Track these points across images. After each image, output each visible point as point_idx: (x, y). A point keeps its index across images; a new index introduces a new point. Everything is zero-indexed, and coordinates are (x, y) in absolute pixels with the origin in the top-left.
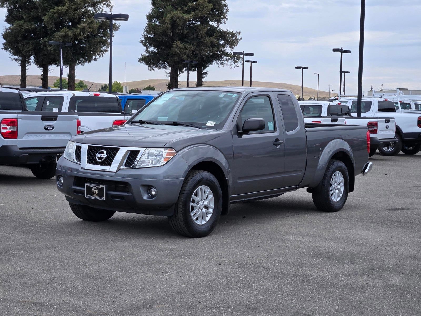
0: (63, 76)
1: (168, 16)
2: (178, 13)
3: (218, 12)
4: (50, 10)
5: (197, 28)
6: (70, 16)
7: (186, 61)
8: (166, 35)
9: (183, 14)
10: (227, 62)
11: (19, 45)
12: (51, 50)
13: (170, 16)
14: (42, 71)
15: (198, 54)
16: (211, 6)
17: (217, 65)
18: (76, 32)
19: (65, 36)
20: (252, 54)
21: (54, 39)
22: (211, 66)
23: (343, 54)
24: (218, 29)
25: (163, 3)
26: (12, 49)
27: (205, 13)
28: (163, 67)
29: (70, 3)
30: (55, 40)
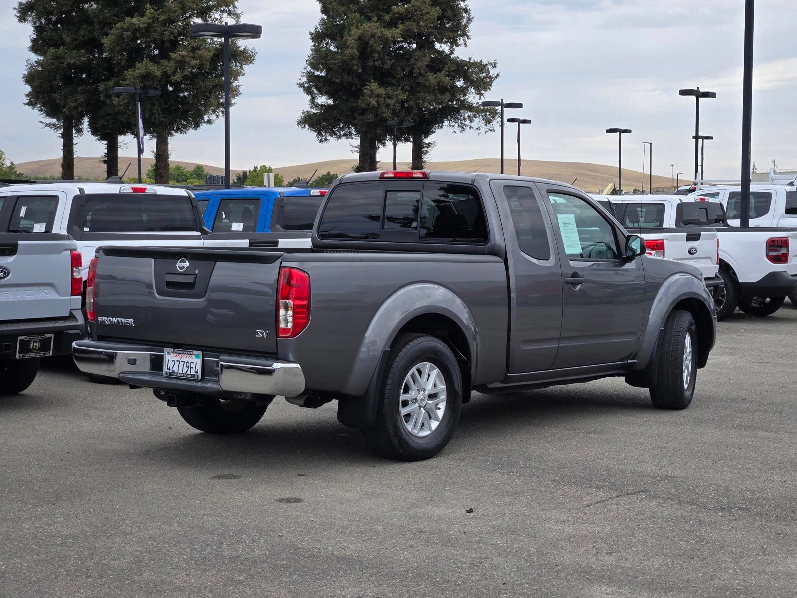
0: (144, 156)
1: (352, 33)
2: (372, 27)
3: (452, 24)
4: (115, 25)
5: (411, 56)
6: (156, 36)
7: (390, 122)
8: (350, 71)
9: (383, 29)
10: (471, 122)
11: (57, 96)
12: (120, 105)
13: (355, 32)
14: (105, 146)
15: (413, 107)
16: (436, 11)
17: (451, 129)
18: (168, 68)
19: (147, 76)
20: (519, 105)
21: (125, 82)
22: (439, 131)
23: (701, 99)
24: (452, 57)
25: (344, 9)
26: (44, 105)
27: (426, 26)
28: (346, 135)
29: (156, 11)
30: (127, 85)
